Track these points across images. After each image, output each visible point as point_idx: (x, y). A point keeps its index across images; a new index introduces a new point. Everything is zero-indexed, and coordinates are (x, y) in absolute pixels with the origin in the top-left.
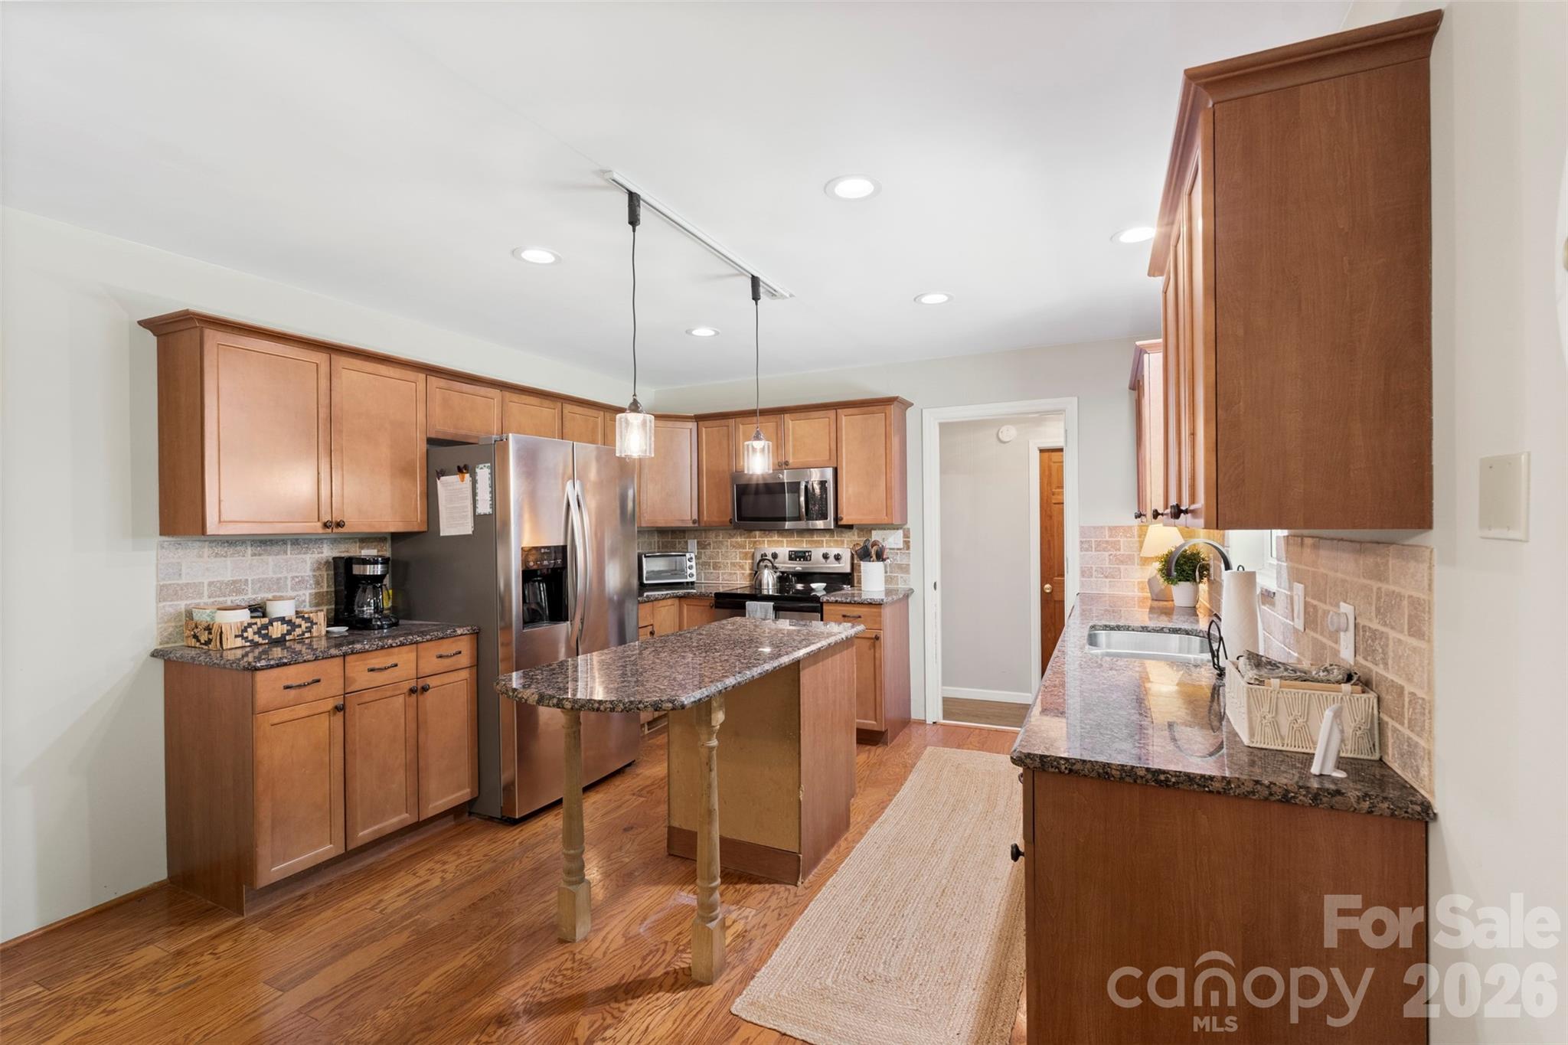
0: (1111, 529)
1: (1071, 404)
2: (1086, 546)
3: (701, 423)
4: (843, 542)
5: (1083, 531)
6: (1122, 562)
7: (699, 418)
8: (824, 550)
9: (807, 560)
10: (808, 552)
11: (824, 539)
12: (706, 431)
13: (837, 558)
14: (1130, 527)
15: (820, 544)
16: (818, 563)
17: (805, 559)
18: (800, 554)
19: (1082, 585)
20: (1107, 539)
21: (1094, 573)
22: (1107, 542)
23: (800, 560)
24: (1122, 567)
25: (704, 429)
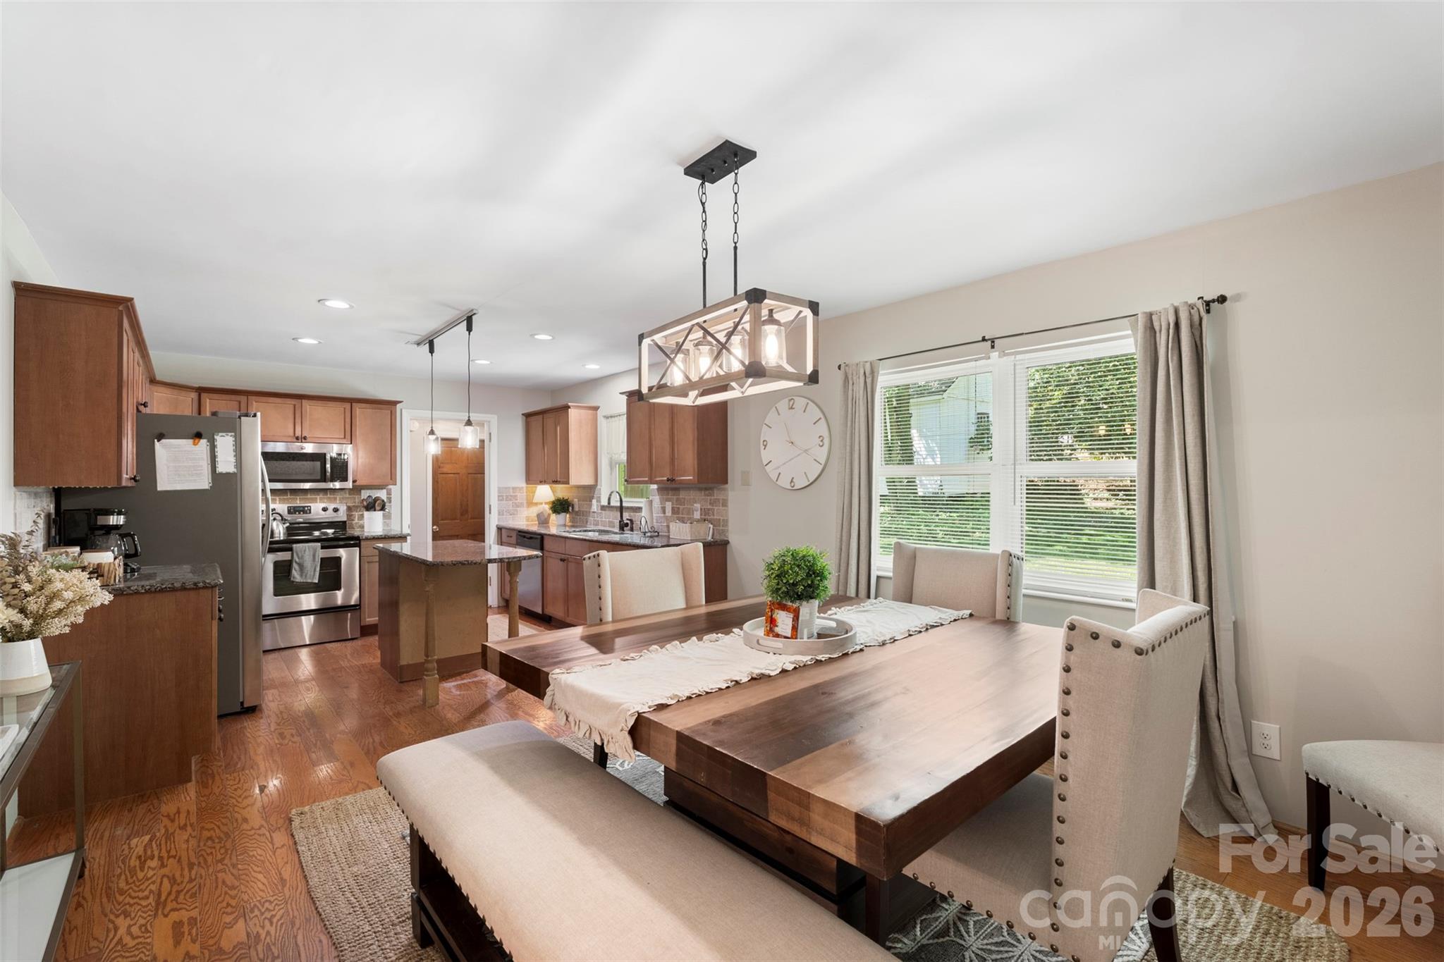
0: (513, 488)
1: (494, 419)
2: (500, 498)
3: (204, 395)
4: (335, 499)
5: (500, 490)
6: (518, 506)
7: (201, 391)
8: (323, 505)
9: (307, 513)
10: (308, 507)
11: (318, 497)
12: (210, 403)
13: (336, 510)
14: (522, 488)
15: (315, 501)
16: (318, 514)
17: (305, 512)
18: (301, 509)
19: (499, 520)
20: (512, 494)
21: (505, 514)
22: (511, 496)
23: (299, 513)
24: (518, 509)
25: (208, 400)
